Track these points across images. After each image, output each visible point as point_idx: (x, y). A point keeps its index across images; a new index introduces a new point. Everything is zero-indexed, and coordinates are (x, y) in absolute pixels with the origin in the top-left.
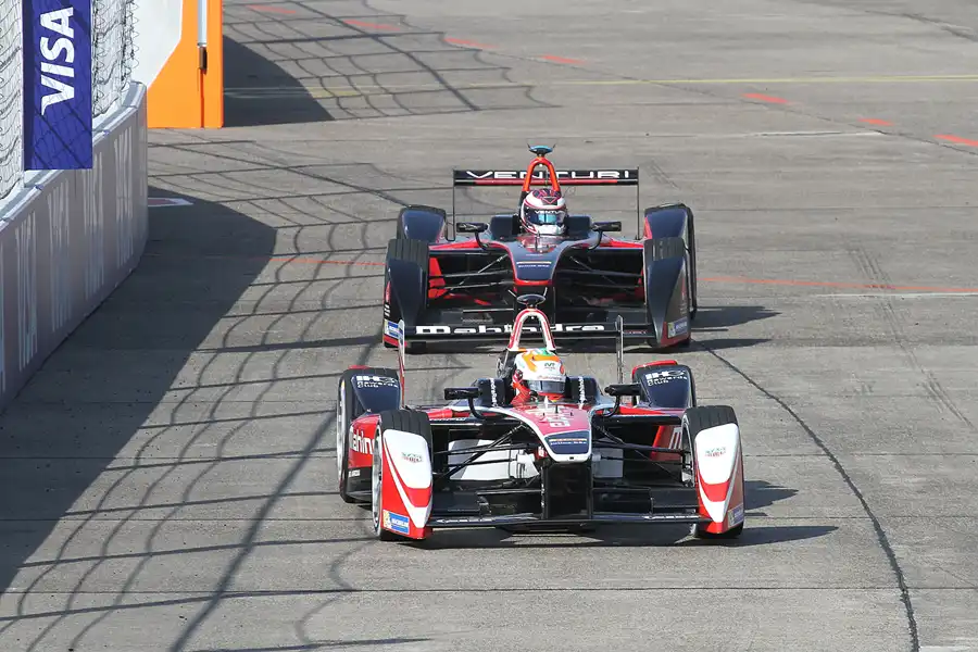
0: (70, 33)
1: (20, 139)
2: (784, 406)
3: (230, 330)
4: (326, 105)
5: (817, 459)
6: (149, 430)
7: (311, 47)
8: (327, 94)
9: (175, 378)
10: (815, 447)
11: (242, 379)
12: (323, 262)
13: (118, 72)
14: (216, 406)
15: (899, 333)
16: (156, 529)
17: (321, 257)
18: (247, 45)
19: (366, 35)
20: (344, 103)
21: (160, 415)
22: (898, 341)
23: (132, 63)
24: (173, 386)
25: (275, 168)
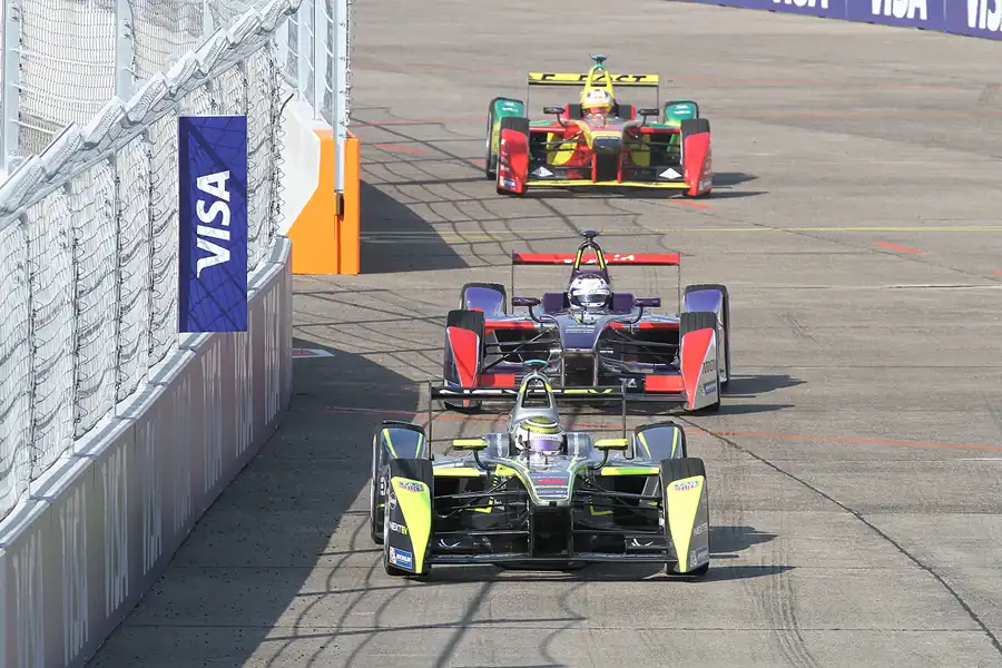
0: (226, 195)
1: (176, 301)
2: (937, 577)
4: (462, 251)
5: (975, 634)
6: (306, 598)
7: (441, 189)
8: (461, 240)
9: (327, 542)
10: (967, 620)
13: (266, 230)
14: (370, 573)
18: (378, 187)
20: (477, 248)
21: (315, 581)
23: (278, 218)
24: (327, 551)
25: (414, 318)
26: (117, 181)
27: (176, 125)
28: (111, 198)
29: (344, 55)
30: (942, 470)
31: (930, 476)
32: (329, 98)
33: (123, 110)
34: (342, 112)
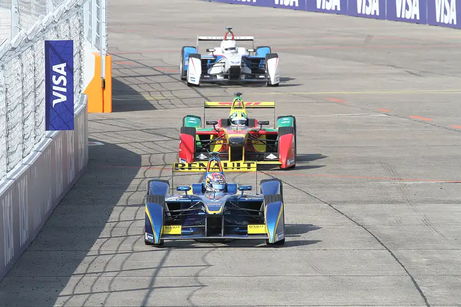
0: (65, 73)
1: (44, 117)
2: (365, 229)
3: (129, 197)
4: (153, 103)
5: (384, 251)
6: (102, 239)
7: (143, 79)
8: (153, 99)
9: (109, 217)
10: (381, 246)
11: (137, 218)
12: (163, 169)
13: (78, 90)
14: (128, 230)
15: (408, 198)
16: (112, 280)
17: (162, 167)
18: (116, 78)
19: (165, 74)
20: (160, 102)
21: (105, 233)
22: (409, 202)
23: (82, 86)
24: (109, 221)
25: (136, 130)
26: (22, 65)
27: (44, 44)
28: (19, 72)
29: (105, 21)
30: (363, 187)
31: (358, 190)
32: (98, 39)
33: (26, 35)
34: (104, 45)
